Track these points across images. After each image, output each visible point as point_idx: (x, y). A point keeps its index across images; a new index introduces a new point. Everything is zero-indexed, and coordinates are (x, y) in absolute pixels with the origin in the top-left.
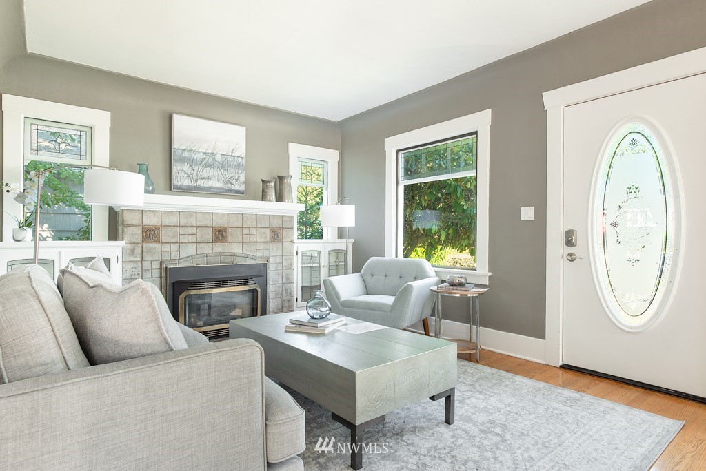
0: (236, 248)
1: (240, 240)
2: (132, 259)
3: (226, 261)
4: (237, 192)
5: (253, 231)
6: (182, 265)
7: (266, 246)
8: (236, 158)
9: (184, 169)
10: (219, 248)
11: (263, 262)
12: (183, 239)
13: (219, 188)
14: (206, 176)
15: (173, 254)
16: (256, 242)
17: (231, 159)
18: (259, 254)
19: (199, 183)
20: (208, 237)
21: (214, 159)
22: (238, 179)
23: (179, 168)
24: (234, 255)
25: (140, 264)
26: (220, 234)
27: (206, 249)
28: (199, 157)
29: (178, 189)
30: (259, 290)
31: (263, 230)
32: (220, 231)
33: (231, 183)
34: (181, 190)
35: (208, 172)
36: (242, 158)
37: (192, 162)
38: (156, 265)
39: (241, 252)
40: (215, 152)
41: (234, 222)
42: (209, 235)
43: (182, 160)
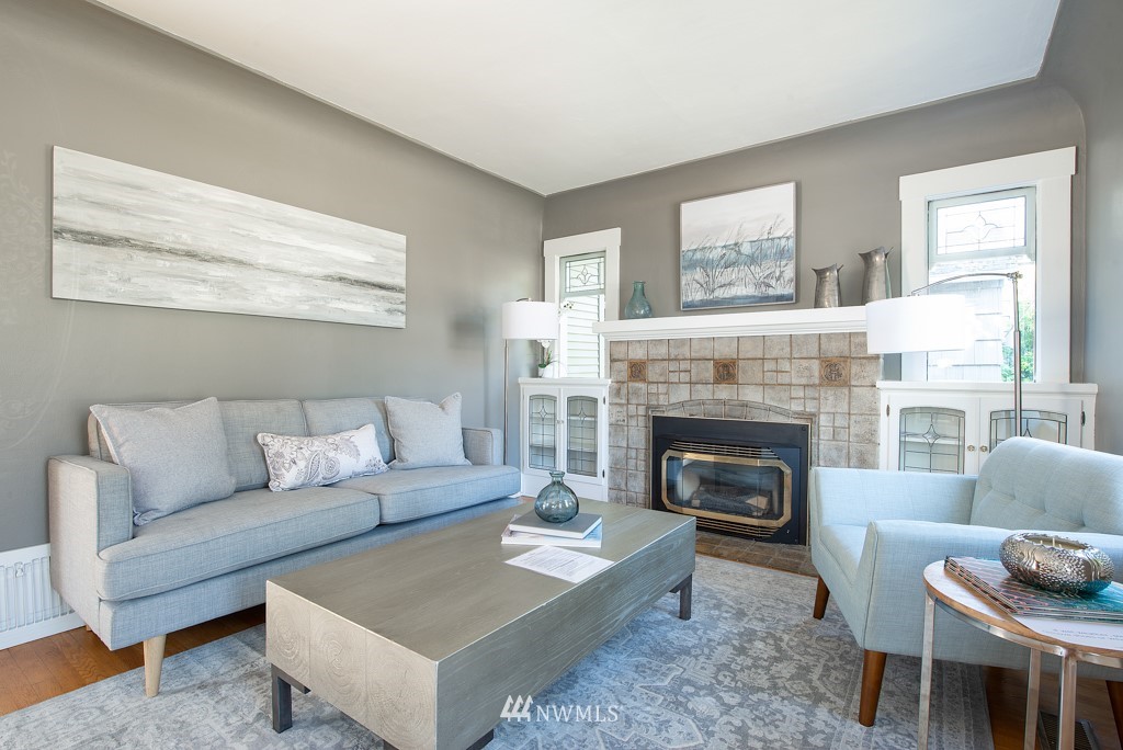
0: (752, 395)
1: (759, 381)
2: (618, 401)
3: (734, 414)
4: (780, 298)
5: (785, 366)
6: (671, 414)
7: (810, 392)
8: (777, 241)
9: (696, 277)
10: (724, 392)
11: (803, 422)
12: (674, 378)
13: (747, 297)
14: (727, 282)
15: (661, 397)
16: (790, 385)
17: (766, 245)
18: (796, 407)
19: (716, 294)
20: (707, 375)
21: (739, 253)
22: (780, 277)
23: (689, 277)
24: (745, 405)
25: (625, 408)
26: (726, 371)
27: (704, 393)
28: (715, 255)
29: (689, 306)
30: (787, 471)
31: (805, 363)
32: (725, 366)
33: (769, 286)
34: (692, 309)
35: (731, 274)
36: (788, 238)
37: (706, 265)
38: (642, 410)
39: (760, 401)
40: (740, 241)
41: (748, 351)
42: (709, 371)
43: (693, 265)
